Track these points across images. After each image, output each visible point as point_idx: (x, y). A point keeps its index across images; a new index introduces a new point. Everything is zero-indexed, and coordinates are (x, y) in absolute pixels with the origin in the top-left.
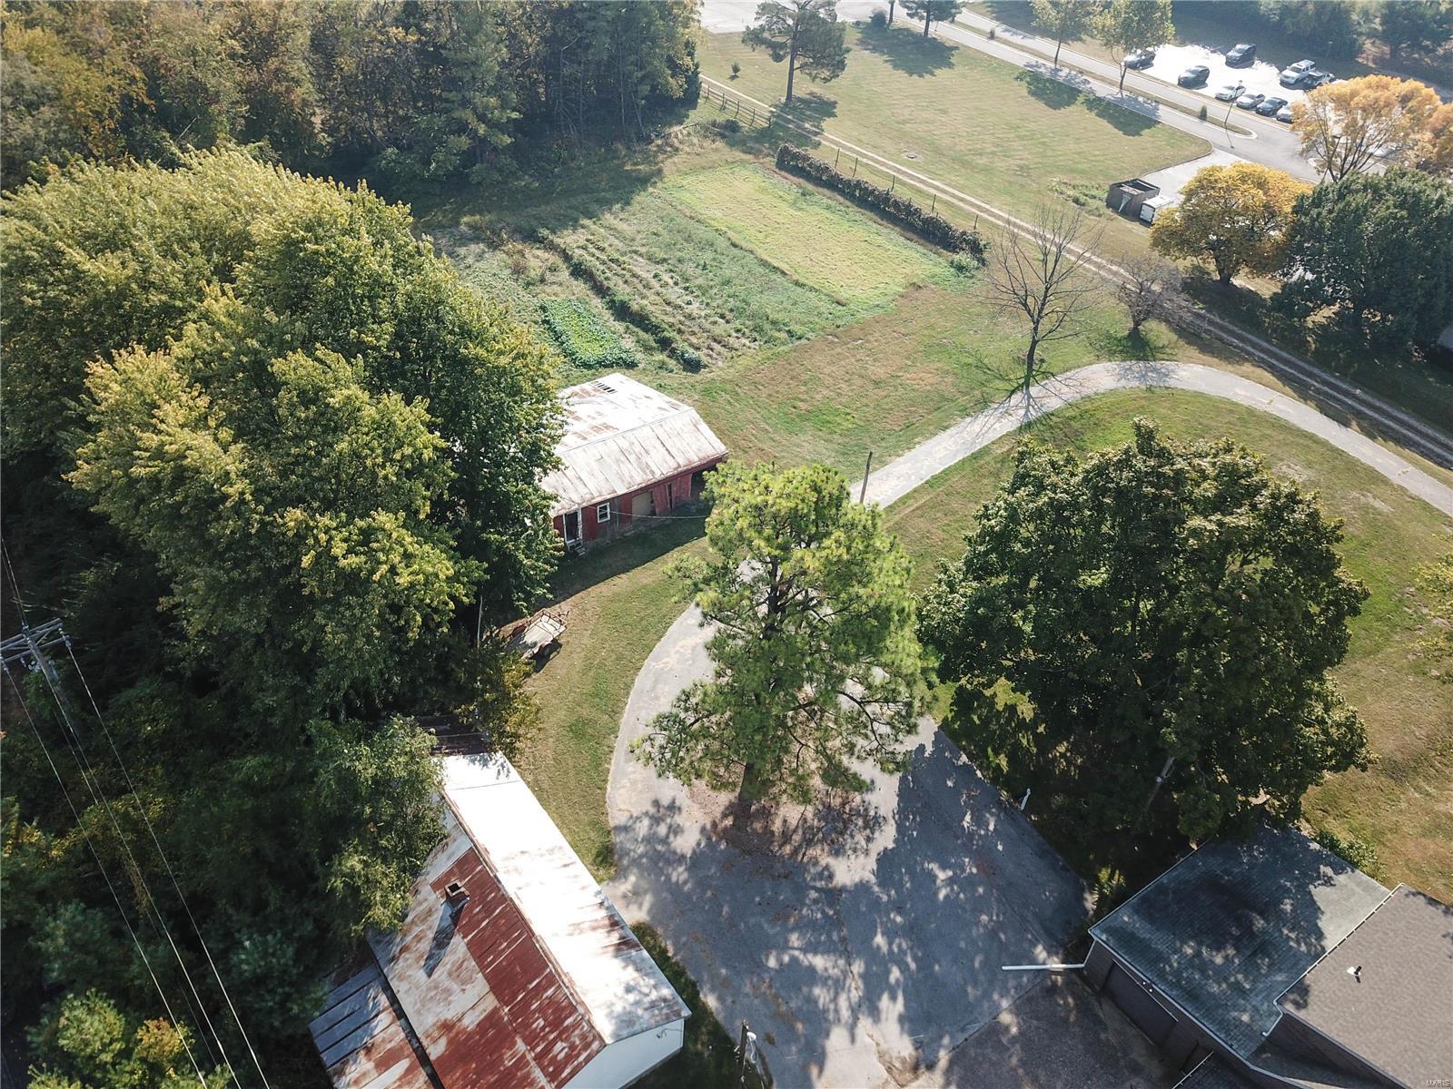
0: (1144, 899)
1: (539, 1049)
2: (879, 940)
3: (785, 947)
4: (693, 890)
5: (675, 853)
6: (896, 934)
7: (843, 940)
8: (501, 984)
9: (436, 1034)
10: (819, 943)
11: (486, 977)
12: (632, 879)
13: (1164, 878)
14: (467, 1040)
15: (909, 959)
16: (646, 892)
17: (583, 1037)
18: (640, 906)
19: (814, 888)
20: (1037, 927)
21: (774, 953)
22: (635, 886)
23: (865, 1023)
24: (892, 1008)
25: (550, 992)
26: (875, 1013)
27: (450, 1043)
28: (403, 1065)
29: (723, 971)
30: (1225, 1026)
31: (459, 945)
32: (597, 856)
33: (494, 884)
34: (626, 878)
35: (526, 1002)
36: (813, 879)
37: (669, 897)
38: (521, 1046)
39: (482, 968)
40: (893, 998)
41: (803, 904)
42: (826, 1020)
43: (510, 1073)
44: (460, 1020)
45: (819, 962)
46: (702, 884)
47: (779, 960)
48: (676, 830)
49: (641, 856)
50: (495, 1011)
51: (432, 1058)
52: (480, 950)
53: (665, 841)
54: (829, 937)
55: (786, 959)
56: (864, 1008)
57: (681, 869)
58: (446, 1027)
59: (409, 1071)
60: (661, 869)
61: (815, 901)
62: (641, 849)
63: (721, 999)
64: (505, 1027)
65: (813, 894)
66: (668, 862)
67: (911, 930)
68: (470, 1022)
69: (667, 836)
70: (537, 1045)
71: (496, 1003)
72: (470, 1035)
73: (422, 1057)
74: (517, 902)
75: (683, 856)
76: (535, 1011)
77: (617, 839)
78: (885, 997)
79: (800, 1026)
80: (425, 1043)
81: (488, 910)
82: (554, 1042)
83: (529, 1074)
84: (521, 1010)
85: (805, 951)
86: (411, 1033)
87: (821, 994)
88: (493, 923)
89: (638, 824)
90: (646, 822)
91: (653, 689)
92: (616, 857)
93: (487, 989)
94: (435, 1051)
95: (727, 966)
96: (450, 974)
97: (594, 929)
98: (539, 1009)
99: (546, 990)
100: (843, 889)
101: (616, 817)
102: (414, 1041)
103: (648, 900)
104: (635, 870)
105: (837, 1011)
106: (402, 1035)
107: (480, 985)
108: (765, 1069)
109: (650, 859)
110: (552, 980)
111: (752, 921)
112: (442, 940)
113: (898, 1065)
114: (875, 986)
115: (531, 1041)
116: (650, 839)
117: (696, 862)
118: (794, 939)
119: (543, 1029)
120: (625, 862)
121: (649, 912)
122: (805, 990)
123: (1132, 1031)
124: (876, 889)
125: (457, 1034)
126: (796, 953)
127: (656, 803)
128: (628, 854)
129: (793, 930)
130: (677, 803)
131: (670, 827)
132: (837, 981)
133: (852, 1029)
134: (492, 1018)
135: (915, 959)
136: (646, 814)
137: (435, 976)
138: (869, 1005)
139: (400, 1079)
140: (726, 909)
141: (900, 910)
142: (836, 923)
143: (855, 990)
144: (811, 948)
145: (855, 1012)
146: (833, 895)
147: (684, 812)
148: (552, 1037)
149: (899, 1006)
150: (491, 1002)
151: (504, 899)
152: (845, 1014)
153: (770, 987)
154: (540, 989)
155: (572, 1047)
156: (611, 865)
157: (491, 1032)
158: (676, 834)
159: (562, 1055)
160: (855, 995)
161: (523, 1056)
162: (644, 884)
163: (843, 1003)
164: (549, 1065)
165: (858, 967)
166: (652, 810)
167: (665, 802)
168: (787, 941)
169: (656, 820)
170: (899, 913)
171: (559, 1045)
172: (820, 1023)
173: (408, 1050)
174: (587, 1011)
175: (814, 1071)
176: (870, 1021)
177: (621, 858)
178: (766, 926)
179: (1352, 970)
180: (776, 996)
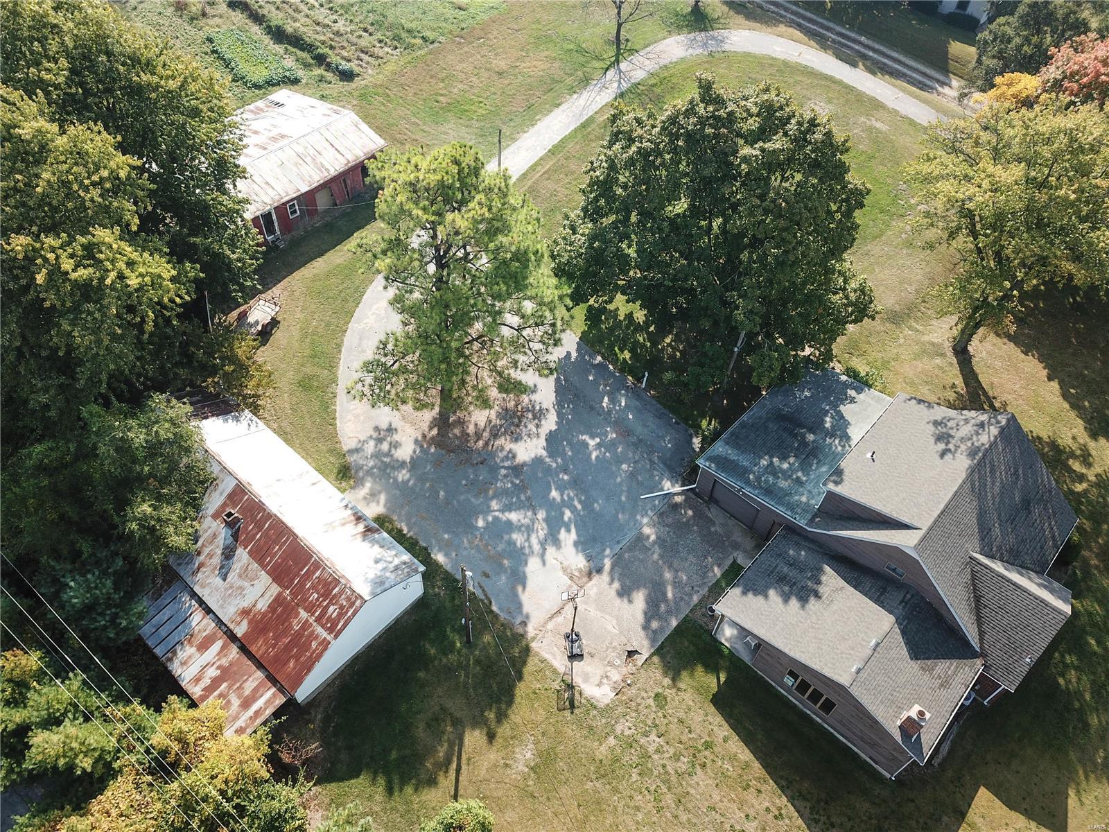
1: (317, 614)
2: (554, 494)
3: (489, 510)
4: (415, 485)
5: (398, 461)
6: (566, 488)
7: (528, 499)
8: (279, 575)
9: (238, 619)
10: (511, 504)
11: (267, 573)
12: (368, 485)
13: (744, 417)
14: (262, 618)
15: (576, 503)
16: (380, 492)
17: (348, 599)
18: (378, 502)
19: (503, 467)
20: (661, 465)
21: (481, 517)
22: (371, 489)
23: (551, 551)
24: (568, 538)
25: (317, 574)
26: (557, 543)
27: (250, 622)
28: (218, 645)
29: (446, 536)
30: (791, 507)
31: (242, 555)
32: (339, 473)
33: (260, 507)
34: (363, 485)
35: (302, 584)
36: (502, 461)
37: (398, 492)
38: (303, 614)
39: (263, 567)
40: (569, 531)
41: (497, 480)
42: (524, 554)
43: (299, 634)
44: (254, 606)
45: (514, 516)
46: (421, 479)
47: (485, 520)
48: (396, 445)
49: (373, 468)
50: (280, 594)
51: (239, 635)
52: (259, 555)
53: (388, 454)
54: (518, 498)
55: (490, 519)
56: (549, 541)
57: (404, 472)
58: (245, 612)
59: (223, 648)
60: (389, 474)
61: (505, 476)
62: (371, 463)
63: (446, 555)
64: (289, 603)
65: (503, 472)
66: (393, 468)
67: (576, 483)
68: (263, 605)
69: (390, 451)
70: (316, 611)
71: (279, 589)
72: (264, 615)
73: (232, 637)
74: (278, 515)
75: (404, 462)
76: (309, 589)
77: (351, 459)
78: (563, 531)
79: (506, 562)
80: (232, 627)
81: (259, 525)
82: (327, 607)
83: (313, 631)
84: (299, 591)
85: (502, 511)
86: (219, 622)
87: (518, 538)
88: (266, 534)
89: (366, 446)
90: (372, 443)
91: (359, 345)
92: (353, 472)
93: (271, 580)
94: (240, 631)
95: (448, 532)
96: (240, 576)
97: (343, 525)
98: (313, 587)
99: (314, 573)
100: (524, 464)
101: (348, 443)
102: (223, 627)
103: (383, 498)
104: (369, 479)
105: (530, 547)
106: (213, 625)
107: (264, 579)
108: (486, 595)
109: (379, 469)
110: (317, 565)
111: (462, 497)
112: (228, 554)
113: (577, 574)
114: (554, 525)
115: (310, 609)
116: (377, 455)
117: (414, 464)
118: (494, 505)
119: (317, 599)
120: (361, 474)
121: (385, 506)
122: (506, 537)
123: (731, 522)
124: (548, 460)
125: (254, 616)
126: (497, 513)
127: (377, 429)
128: (361, 468)
129: (492, 499)
130: (393, 426)
131: (391, 444)
132: (528, 528)
133: (542, 556)
134: (278, 600)
135: (580, 502)
136: (371, 437)
137: (229, 580)
138: (553, 538)
139: (218, 654)
140: (442, 493)
141: (565, 471)
142: (522, 488)
143: (541, 530)
144: (508, 508)
145: (543, 544)
146: (517, 470)
147: (399, 430)
148: (325, 604)
149: (573, 535)
150: (275, 589)
151: (270, 516)
152: (537, 547)
153: (481, 540)
154: (310, 574)
155: (342, 607)
156: (350, 478)
157: (280, 609)
158: (396, 447)
159: (335, 614)
160: (542, 534)
161: (307, 621)
162: (378, 487)
163: (534, 540)
164: (327, 623)
165: (541, 515)
166: (375, 435)
167: (384, 426)
168: (489, 507)
169: (380, 441)
170: (566, 473)
171: (332, 608)
172: (519, 556)
173: (220, 633)
174: (348, 581)
175: (520, 589)
176: (554, 548)
177: (357, 472)
178: (473, 500)
179: (869, 455)
180: (487, 545)
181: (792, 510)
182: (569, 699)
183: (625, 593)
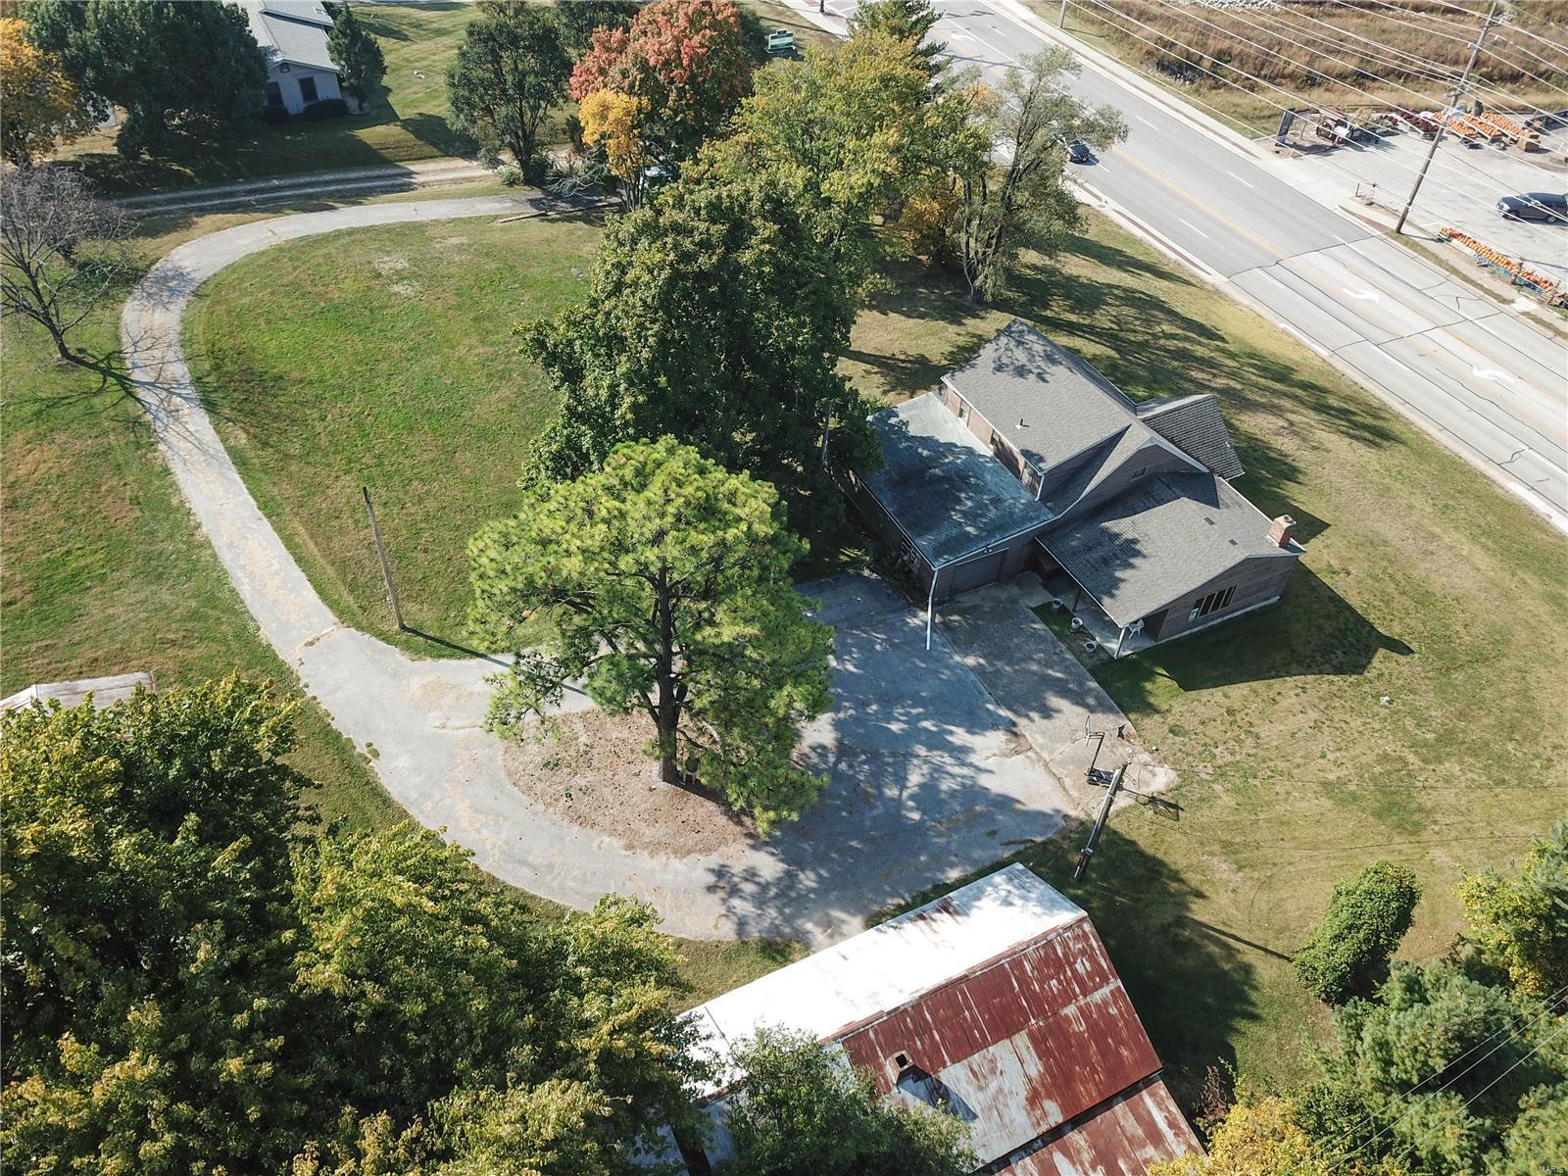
0: (908, 527)
1: (1077, 990)
2: (895, 727)
3: (898, 802)
4: (829, 870)
5: (780, 879)
6: (890, 713)
7: (893, 755)
8: (1003, 1027)
9: (1038, 1112)
10: (895, 774)
11: (995, 1042)
12: (809, 926)
13: (889, 510)
14: (1052, 1075)
15: (914, 711)
16: (827, 915)
17: (1077, 938)
18: (843, 922)
19: (836, 764)
21: (904, 812)
22: (817, 924)
23: (973, 759)
25: (1028, 968)
26: (965, 750)
27: (1050, 1097)
28: (1059, 1159)
29: (923, 858)
31: (953, 1076)
32: (774, 959)
33: (897, 1014)
34: (808, 932)
35: (1032, 997)
36: (825, 762)
37: (835, 893)
38: (1070, 1010)
39: (985, 1045)
40: (951, 733)
41: (853, 777)
42: (972, 786)
43: (1092, 1026)
44: (1030, 1080)
45: (915, 778)
46: (821, 860)
47: (911, 809)
48: (751, 875)
49: (781, 913)
50: (1031, 1035)
51: (1060, 1119)
52: (964, 1046)
53: (764, 887)
54: (889, 764)
55: (911, 804)
56: (962, 756)
57: (802, 876)
58: (1034, 1100)
59: (1067, 1154)
60: (800, 896)
61: (851, 766)
62: (773, 913)
63: (952, 866)
64: (1048, 1026)
65: (843, 766)
66: (791, 887)
67: (888, 701)
68: (1034, 1067)
69: (759, 884)
70: (1073, 991)
71: (1024, 1033)
72: (1048, 1068)
73: (1055, 1134)
74: (924, 992)
75: (788, 873)
76: (1042, 988)
77: (754, 933)
78: (950, 738)
79: (978, 808)
80: (1044, 1128)
81: (923, 1029)
82: (1074, 971)
83: (1096, 1005)
84: (1041, 1004)
85: (903, 787)
86: (1027, 1149)
87: (948, 785)
88: (940, 1023)
89: (738, 911)
90: (736, 902)
91: (532, 867)
92: (778, 939)
93: (1007, 1042)
94: (1055, 1115)
95: (918, 855)
96: (981, 1088)
98: (1041, 983)
99: (1024, 971)
100: (840, 742)
101: (727, 932)
102: (1036, 1146)
103: (836, 914)
104: (799, 922)
105: (963, 777)
106: (1028, 1160)
107: (1001, 1050)
108: (1021, 843)
109: (785, 905)
110: (1017, 964)
111: (868, 823)
112: (938, 1093)
113: (1013, 746)
114: (937, 742)
115: (1068, 997)
116: (760, 900)
117: (794, 860)
118: (891, 792)
119: (1060, 982)
120: (787, 930)
121: (853, 915)
122: (943, 796)
123: (982, 592)
124: (841, 715)
125: (1044, 1085)
126: (905, 794)
127: (711, 889)
128: (777, 927)
129: (881, 793)
130: (716, 868)
131: (746, 880)
132: (935, 770)
133: (978, 769)
134: (1037, 1041)
135: (914, 707)
136: (724, 900)
137: (977, 1109)
138: (960, 753)
139: (1074, 1164)
140: (854, 843)
141: (866, 704)
142: (874, 757)
143: (943, 758)
144: (901, 781)
145: (963, 764)
146: (843, 751)
147: (727, 862)
148: (1069, 973)
149: (960, 731)
150: (1022, 1039)
151: (917, 1006)
152: (965, 771)
153: (941, 823)
154: (1023, 980)
155: (1083, 952)
156: (788, 946)
157: (1050, 1043)
158: (754, 875)
159: (1087, 964)
160: (947, 759)
161: (1080, 1009)
162: (818, 915)
163: (956, 770)
164: (1093, 981)
165: (922, 751)
166: (721, 894)
167: (711, 879)
168: (892, 799)
169: (735, 891)
170: (869, 705)
171: (1078, 966)
172: (972, 793)
173: (1043, 1153)
174: (1054, 930)
175: (1018, 806)
176: (972, 755)
177: (781, 934)
178: (875, 813)
179: (1019, 427)
180: (949, 820)
181: (1031, 519)
182: (1164, 805)
183: (1047, 713)
